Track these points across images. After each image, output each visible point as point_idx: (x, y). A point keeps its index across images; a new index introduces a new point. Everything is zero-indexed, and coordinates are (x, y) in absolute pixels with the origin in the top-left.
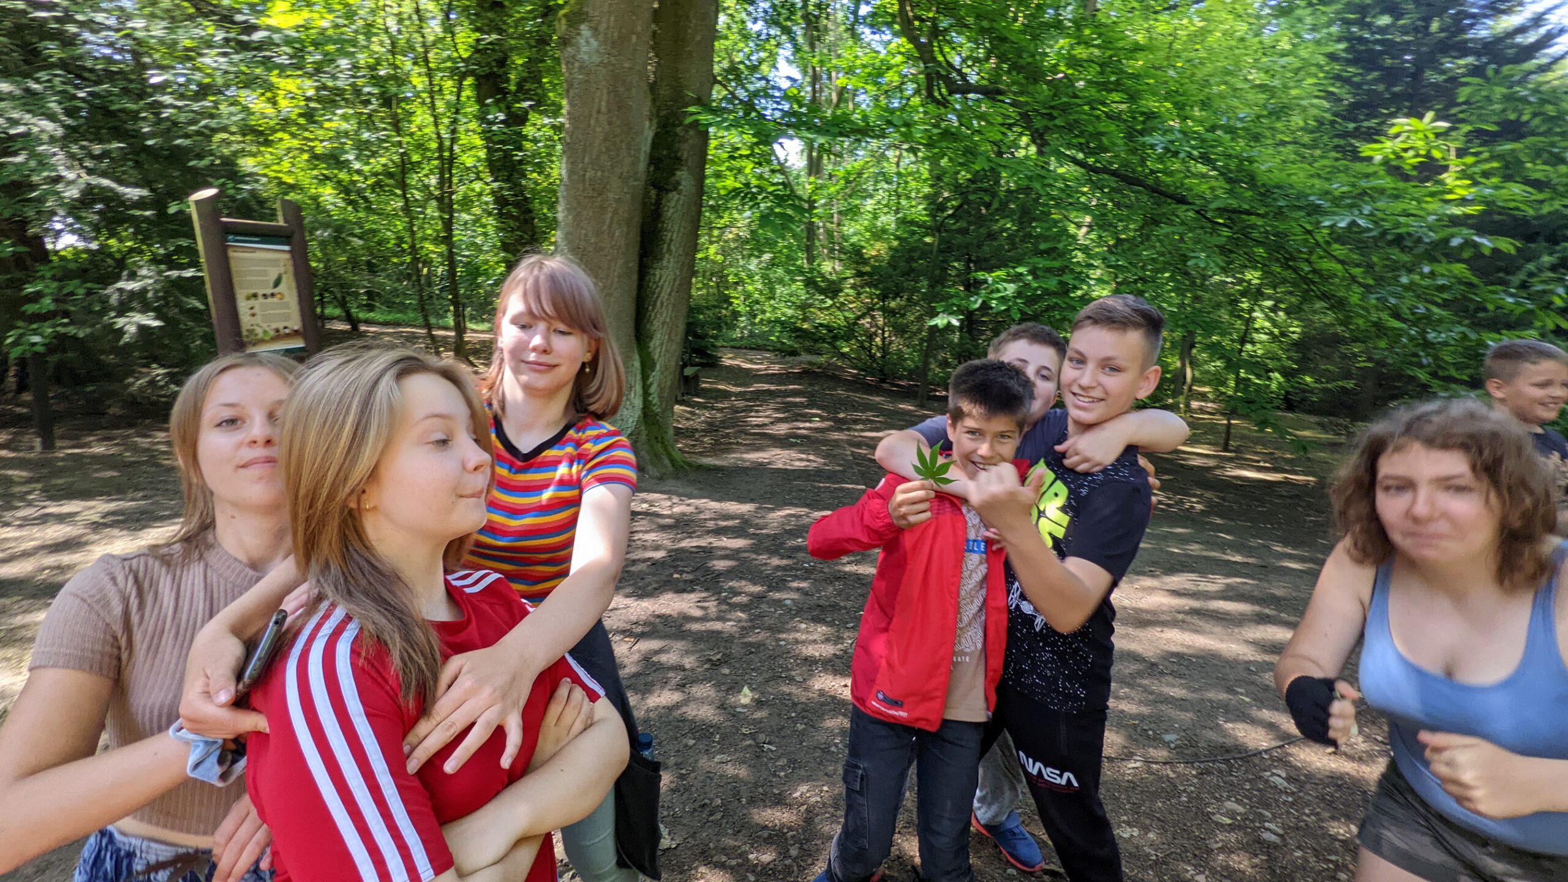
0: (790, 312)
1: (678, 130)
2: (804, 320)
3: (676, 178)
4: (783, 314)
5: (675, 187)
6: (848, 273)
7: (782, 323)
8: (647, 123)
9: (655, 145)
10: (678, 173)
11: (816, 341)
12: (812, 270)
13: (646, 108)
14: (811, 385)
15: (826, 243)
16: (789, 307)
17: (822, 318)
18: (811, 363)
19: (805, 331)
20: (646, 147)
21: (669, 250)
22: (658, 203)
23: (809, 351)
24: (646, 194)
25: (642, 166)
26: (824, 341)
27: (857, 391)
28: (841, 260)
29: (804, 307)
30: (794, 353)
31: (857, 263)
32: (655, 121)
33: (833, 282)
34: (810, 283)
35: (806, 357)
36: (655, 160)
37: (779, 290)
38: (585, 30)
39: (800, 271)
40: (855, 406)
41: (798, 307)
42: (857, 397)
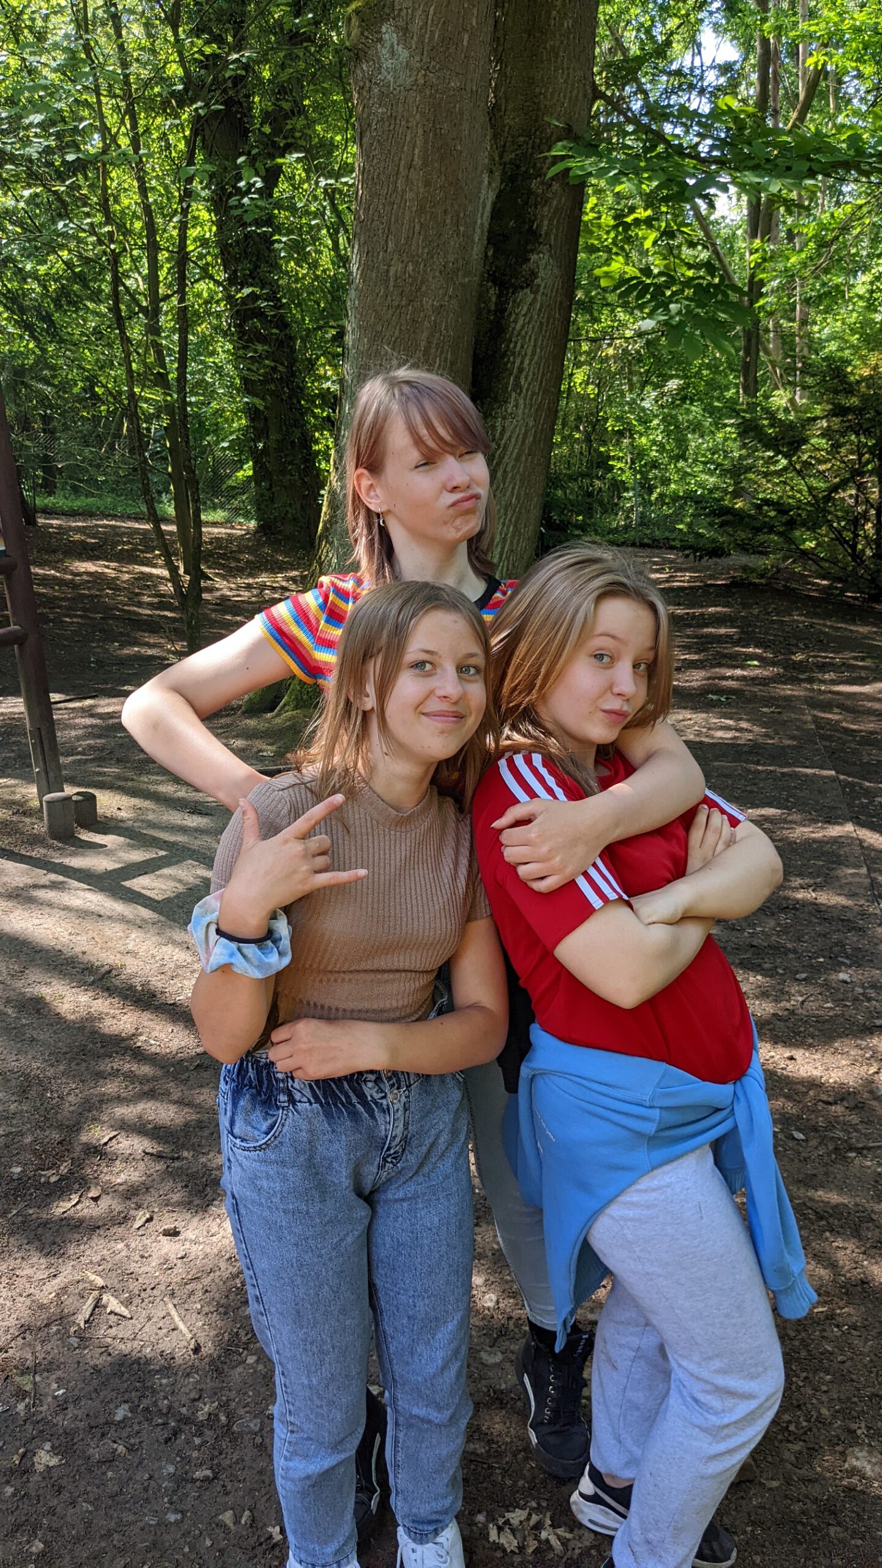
0: (712, 480)
1: (534, 184)
2: (736, 494)
3: (531, 265)
4: (700, 485)
5: (529, 282)
6: (818, 410)
7: (698, 501)
8: (486, 178)
9: (496, 214)
10: (534, 257)
11: (757, 530)
12: (752, 408)
13: (484, 153)
14: (745, 606)
15: (778, 357)
16: (711, 473)
17: (769, 490)
18: (745, 568)
19: (739, 515)
20: (483, 219)
21: (517, 386)
22: (501, 310)
23: (744, 548)
24: (482, 296)
25: (476, 251)
26: (771, 530)
27: (828, 615)
28: (804, 388)
29: (737, 471)
30: (717, 552)
31: (836, 392)
32: (497, 175)
33: (791, 426)
34: (749, 430)
35: (738, 559)
36: (496, 238)
37: (694, 441)
38: (389, 33)
39: (732, 409)
40: (822, 643)
41: (725, 473)
42: (827, 626)
